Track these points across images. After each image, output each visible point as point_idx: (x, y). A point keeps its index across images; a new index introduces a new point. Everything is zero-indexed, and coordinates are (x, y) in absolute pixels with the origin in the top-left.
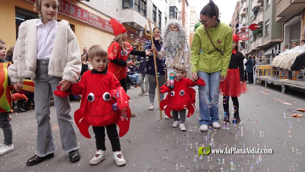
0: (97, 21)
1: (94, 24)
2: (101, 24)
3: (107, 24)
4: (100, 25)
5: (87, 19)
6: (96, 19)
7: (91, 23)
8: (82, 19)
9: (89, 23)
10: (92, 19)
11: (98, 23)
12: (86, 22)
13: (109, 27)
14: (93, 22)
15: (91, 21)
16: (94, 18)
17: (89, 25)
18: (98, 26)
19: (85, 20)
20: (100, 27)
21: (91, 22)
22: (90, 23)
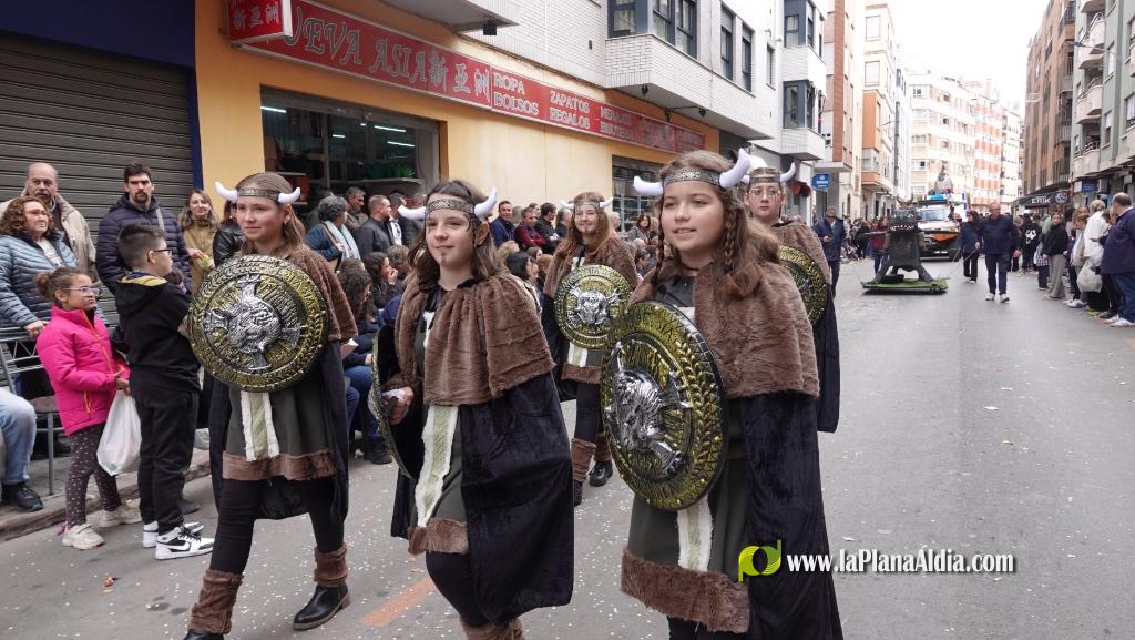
0: (523, 97)
1: (510, 110)
2: (534, 106)
3: (556, 102)
4: (530, 109)
5: (487, 95)
6: (516, 89)
7: (502, 108)
8: (472, 97)
9: (494, 107)
10: (503, 91)
11: (523, 104)
12: (485, 102)
13: (564, 113)
14: (507, 103)
15: (500, 98)
16: (511, 87)
17: (493, 113)
18: (523, 113)
19: (482, 98)
20: (531, 115)
21: (503, 103)
22: (498, 108)
